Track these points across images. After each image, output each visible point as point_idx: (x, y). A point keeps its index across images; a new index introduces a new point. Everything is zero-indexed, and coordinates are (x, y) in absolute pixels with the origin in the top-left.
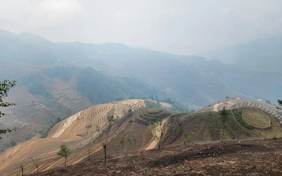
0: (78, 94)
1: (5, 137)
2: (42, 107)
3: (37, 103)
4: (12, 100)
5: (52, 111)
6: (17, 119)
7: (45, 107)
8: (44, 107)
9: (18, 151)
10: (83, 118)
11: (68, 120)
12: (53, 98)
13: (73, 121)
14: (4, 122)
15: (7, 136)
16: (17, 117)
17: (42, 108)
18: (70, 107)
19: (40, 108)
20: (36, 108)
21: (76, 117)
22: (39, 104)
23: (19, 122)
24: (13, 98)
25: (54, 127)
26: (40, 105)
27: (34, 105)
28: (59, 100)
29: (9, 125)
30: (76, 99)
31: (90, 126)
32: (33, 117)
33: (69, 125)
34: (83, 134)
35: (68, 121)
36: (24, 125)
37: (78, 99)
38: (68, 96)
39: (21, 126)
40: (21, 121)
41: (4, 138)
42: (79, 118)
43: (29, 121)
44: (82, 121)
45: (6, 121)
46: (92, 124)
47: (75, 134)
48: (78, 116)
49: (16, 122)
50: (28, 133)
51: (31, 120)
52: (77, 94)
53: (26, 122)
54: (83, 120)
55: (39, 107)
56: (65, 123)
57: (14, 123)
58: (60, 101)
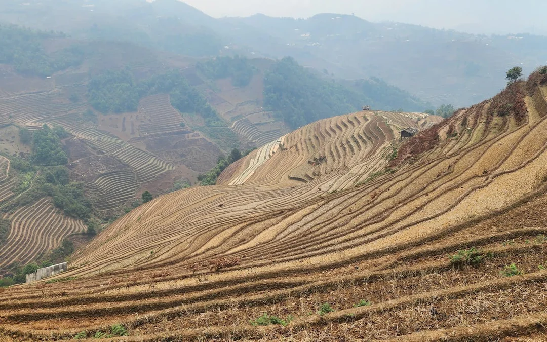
0: (267, 114)
1: (133, 190)
2: (199, 136)
3: (189, 129)
4: (143, 122)
5: (219, 146)
6: (154, 158)
7: (205, 138)
8: (202, 136)
9: (157, 208)
10: (296, 146)
11: (259, 153)
12: (218, 119)
13: (272, 154)
14: (130, 162)
15: (136, 189)
16: (153, 154)
17: (199, 138)
18: (253, 139)
19: (196, 138)
20: (188, 137)
21: (277, 147)
22: (193, 131)
23: (157, 165)
24: (145, 117)
25: (227, 169)
26: (196, 132)
27: (184, 132)
28: (231, 125)
29: (139, 168)
30: (262, 124)
31: (320, 159)
32: (183, 155)
33: (262, 161)
34: (307, 176)
35: (258, 155)
36: (167, 169)
37: (266, 123)
38: (246, 117)
39: (162, 170)
40: (162, 162)
41: (133, 192)
42: (285, 147)
43: (176, 163)
44: (294, 150)
45: (135, 159)
46: (324, 154)
47: (285, 176)
48: (282, 144)
49: (152, 163)
50: (175, 185)
51: (180, 162)
52: (264, 115)
53: (170, 165)
54: (297, 150)
55: (193, 136)
56: (252, 160)
57: (150, 164)
58: (232, 127)
